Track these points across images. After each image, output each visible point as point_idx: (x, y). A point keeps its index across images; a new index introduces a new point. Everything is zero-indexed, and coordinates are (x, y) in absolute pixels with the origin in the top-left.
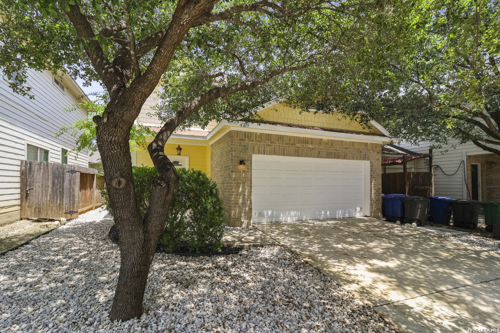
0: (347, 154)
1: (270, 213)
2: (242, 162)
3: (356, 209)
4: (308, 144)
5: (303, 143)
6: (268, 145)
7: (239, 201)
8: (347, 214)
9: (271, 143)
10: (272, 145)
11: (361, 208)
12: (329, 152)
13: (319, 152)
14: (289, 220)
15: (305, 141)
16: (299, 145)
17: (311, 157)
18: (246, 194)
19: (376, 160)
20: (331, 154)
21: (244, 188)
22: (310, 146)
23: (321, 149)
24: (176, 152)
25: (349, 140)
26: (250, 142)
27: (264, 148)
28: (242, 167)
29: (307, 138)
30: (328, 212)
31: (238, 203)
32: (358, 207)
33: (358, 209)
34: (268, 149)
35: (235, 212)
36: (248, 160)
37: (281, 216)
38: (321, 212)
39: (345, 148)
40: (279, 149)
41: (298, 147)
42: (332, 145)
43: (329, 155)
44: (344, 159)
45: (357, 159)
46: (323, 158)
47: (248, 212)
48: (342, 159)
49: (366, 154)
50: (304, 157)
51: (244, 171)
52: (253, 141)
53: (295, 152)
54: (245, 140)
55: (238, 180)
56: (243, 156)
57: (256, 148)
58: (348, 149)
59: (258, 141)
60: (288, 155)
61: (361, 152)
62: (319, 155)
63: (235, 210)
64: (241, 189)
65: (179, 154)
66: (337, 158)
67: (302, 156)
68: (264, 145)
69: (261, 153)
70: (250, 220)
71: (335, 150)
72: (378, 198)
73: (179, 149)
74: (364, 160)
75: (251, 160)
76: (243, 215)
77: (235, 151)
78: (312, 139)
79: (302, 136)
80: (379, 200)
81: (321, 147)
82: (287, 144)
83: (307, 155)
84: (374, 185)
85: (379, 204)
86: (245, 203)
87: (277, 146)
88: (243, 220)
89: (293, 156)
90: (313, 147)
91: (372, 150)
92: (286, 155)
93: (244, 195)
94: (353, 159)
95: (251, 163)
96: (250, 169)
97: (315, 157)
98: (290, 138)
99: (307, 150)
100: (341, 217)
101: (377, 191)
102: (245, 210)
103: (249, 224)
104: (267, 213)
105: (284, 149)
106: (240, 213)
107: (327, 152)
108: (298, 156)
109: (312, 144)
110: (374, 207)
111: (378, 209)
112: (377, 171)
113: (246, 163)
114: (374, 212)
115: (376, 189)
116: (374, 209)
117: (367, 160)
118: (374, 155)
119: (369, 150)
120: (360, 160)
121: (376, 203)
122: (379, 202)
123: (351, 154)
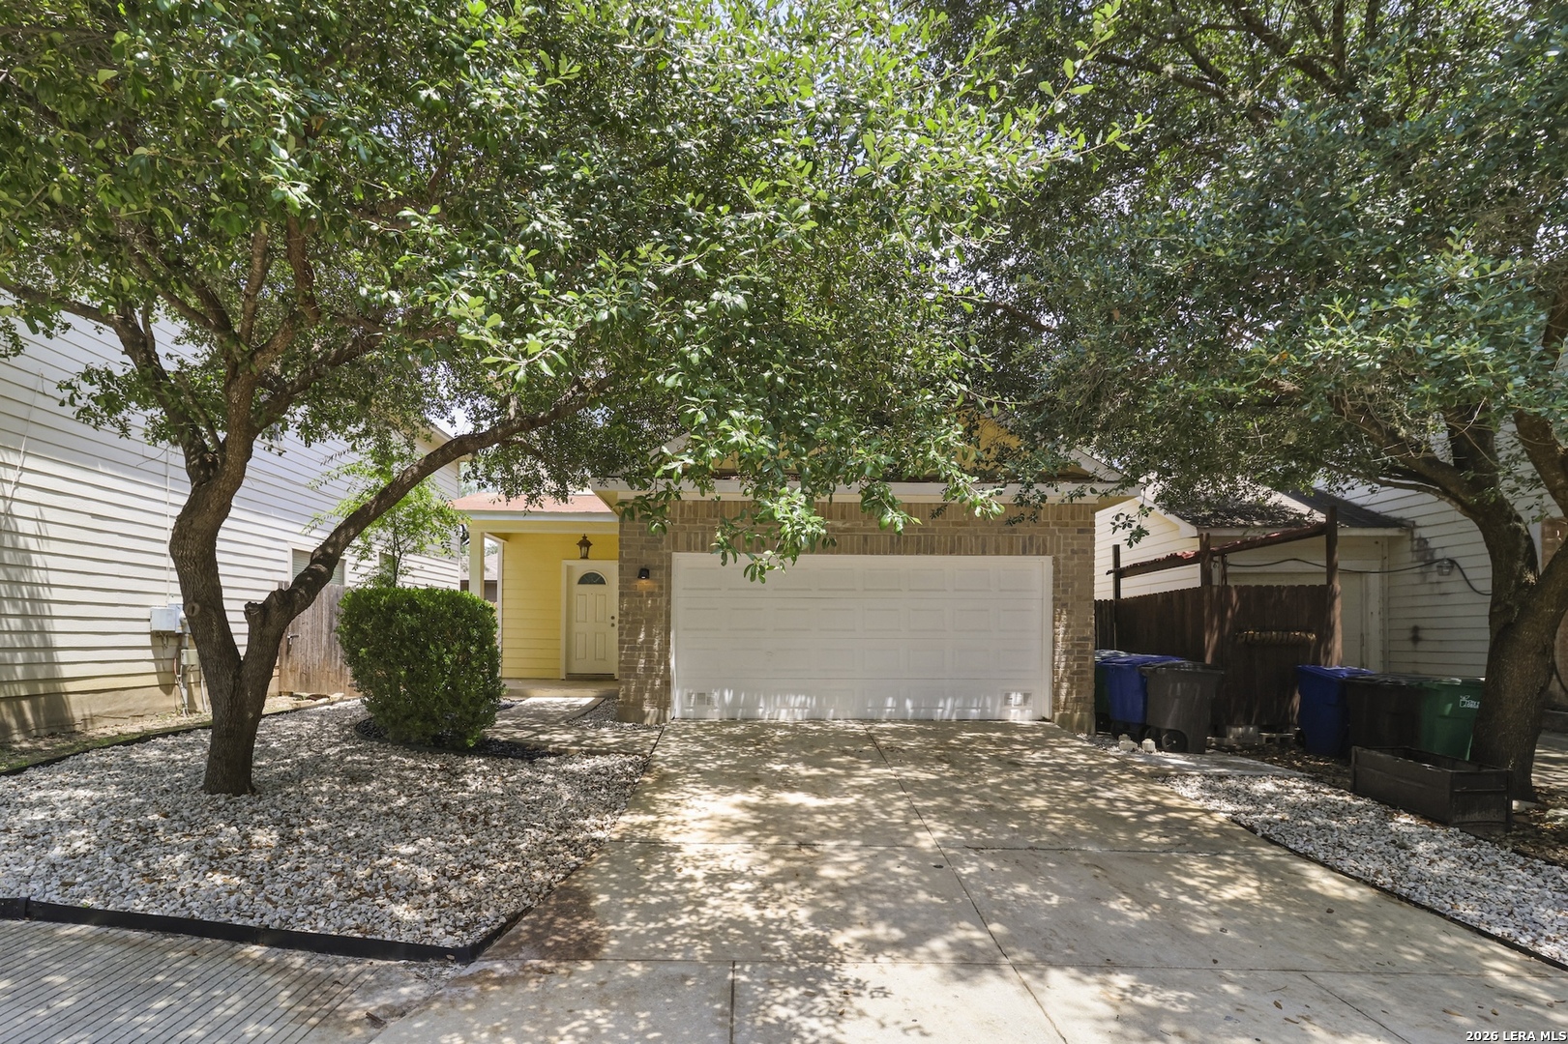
0: (960, 538)
1: (728, 696)
2: (644, 573)
3: (1007, 698)
4: (831, 518)
7: (637, 663)
8: (974, 711)
11: (1026, 697)
13: (865, 538)
14: (784, 716)
15: (823, 511)
17: (838, 553)
18: (656, 647)
19: (1073, 552)
20: (906, 542)
21: (649, 634)
22: (839, 524)
23: (873, 530)
24: (578, 551)
27: (703, 536)
28: (644, 583)
29: (829, 505)
30: (909, 704)
31: (635, 669)
32: (1017, 691)
33: (1016, 698)
35: (628, 690)
36: (660, 568)
37: (762, 705)
38: (884, 701)
39: (956, 524)
43: (897, 547)
44: (951, 553)
45: (997, 553)
46: (878, 553)
47: (661, 689)
48: (944, 553)
49: (1031, 538)
50: (819, 553)
51: (651, 594)
55: (634, 615)
56: (647, 558)
57: (682, 537)
59: (688, 521)
61: (1014, 531)
62: (866, 547)
63: (628, 683)
64: (642, 636)
65: (585, 557)
66: (925, 553)
68: (704, 528)
69: (696, 550)
70: (665, 710)
71: (923, 530)
72: (1079, 666)
73: (585, 543)
74: (1024, 553)
75: (669, 568)
76: (647, 695)
77: (629, 546)
80: (1082, 672)
81: (873, 525)
84: (1067, 626)
85: (1085, 684)
86: (652, 669)
88: (647, 709)
90: (848, 525)
91: (1055, 524)
93: (650, 649)
94: (984, 553)
95: (669, 575)
96: (666, 589)
97: (852, 553)
100: (954, 718)
101: (1073, 645)
102: (653, 684)
103: (661, 719)
104: (722, 696)
106: (640, 691)
107: (892, 537)
109: (843, 517)
110: (1063, 692)
111: (1077, 700)
112: (1076, 585)
113: (656, 574)
114: (1065, 708)
115: (1072, 639)
116: (1063, 698)
117: (1038, 554)
118: (1066, 538)
119: (1047, 524)
120: (1010, 554)
121: (1070, 680)
122: (1083, 679)
123: (977, 537)
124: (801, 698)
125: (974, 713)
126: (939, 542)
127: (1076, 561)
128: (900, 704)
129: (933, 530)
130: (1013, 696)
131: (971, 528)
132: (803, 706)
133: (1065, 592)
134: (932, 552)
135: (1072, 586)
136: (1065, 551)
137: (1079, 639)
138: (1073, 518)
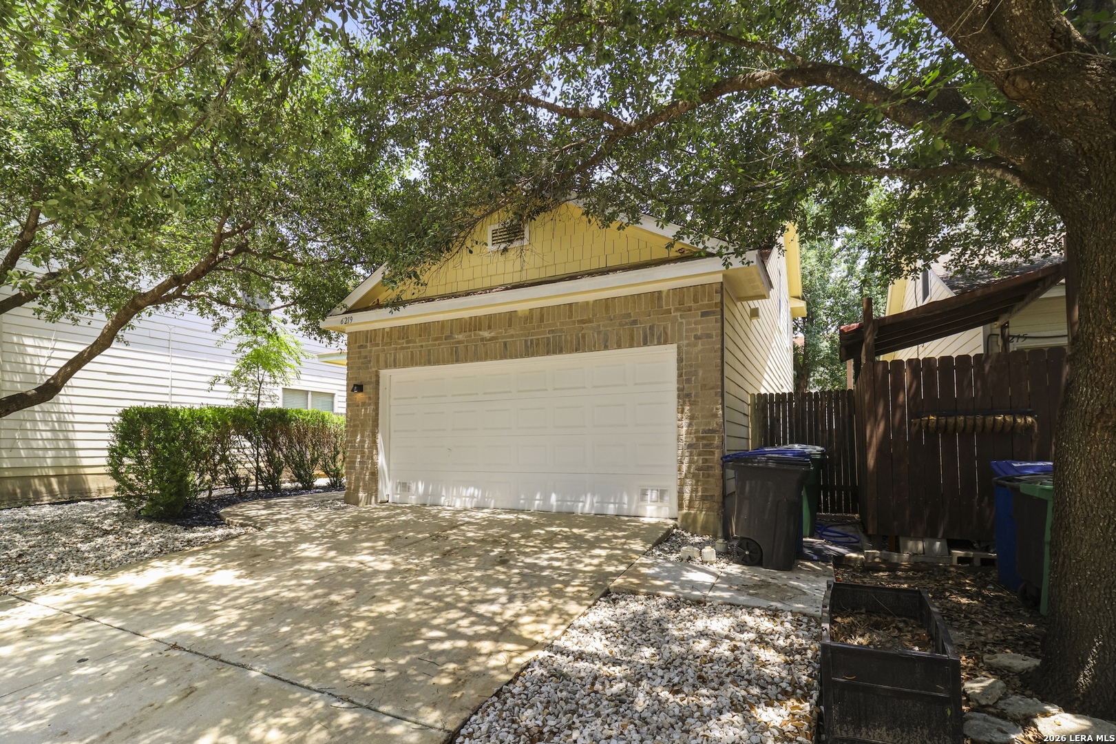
0: (584, 336)
1: (421, 487)
2: (361, 388)
3: (644, 493)
4: (480, 330)
5: (470, 331)
6: (403, 348)
7: (356, 458)
8: (612, 506)
9: (408, 342)
10: (409, 348)
11: (659, 494)
12: (532, 341)
13: (505, 344)
14: (459, 504)
15: (475, 324)
16: (460, 337)
17: (486, 359)
18: (368, 447)
19: (697, 337)
20: (537, 344)
21: (362, 436)
22: (486, 334)
23: (512, 336)
25: (591, 297)
26: (374, 349)
27: (395, 356)
28: (360, 396)
29: (480, 317)
30: (553, 498)
31: (354, 463)
32: (651, 488)
33: (652, 495)
34: (400, 355)
35: (350, 479)
36: (370, 384)
38: (532, 494)
40: (420, 351)
41: (459, 342)
42: (542, 320)
43: (530, 350)
44: (577, 350)
45: (619, 347)
46: (517, 357)
47: (371, 480)
48: (571, 351)
49: (651, 328)
50: (471, 361)
51: (364, 405)
52: (377, 345)
53: (452, 354)
54: (366, 347)
55: (355, 422)
56: (364, 377)
57: (382, 358)
58: (590, 321)
59: (386, 344)
60: (437, 362)
61: (635, 322)
62: (506, 352)
63: (351, 474)
64: (358, 437)
66: (554, 353)
67: (466, 361)
68: (396, 349)
69: (391, 367)
71: (553, 331)
72: (705, 461)
74: (645, 344)
75: (378, 382)
76: (361, 484)
77: (353, 368)
78: (490, 317)
79: (466, 314)
80: (709, 468)
81: (512, 332)
82: (436, 339)
83: (476, 358)
84: (691, 419)
85: (712, 480)
86: (365, 463)
87: (417, 347)
88: (361, 494)
89: (448, 363)
90: (493, 334)
91: (677, 310)
92: (434, 364)
93: (363, 448)
94: (606, 348)
95: (377, 388)
96: (375, 399)
97: (496, 358)
98: (442, 324)
99: (476, 346)
100: (594, 512)
101: (698, 439)
104: (417, 487)
105: (429, 351)
106: (358, 480)
107: (526, 341)
108: (457, 361)
109: (490, 327)
110: (687, 489)
111: (704, 499)
112: (700, 373)
113: (367, 388)
114: (690, 507)
115: (697, 431)
116: (687, 496)
117: (659, 343)
118: (688, 323)
119: (669, 311)
120: (631, 346)
121: (694, 476)
122: (709, 476)
123: (599, 333)
124: (471, 490)
125: (611, 510)
126: (566, 341)
127: (700, 347)
128: (546, 498)
129: (561, 331)
130: (649, 492)
131: (594, 324)
132: (472, 497)
133: (689, 381)
134: (561, 352)
135: (696, 375)
136: (687, 338)
137: (704, 432)
138: (696, 301)
